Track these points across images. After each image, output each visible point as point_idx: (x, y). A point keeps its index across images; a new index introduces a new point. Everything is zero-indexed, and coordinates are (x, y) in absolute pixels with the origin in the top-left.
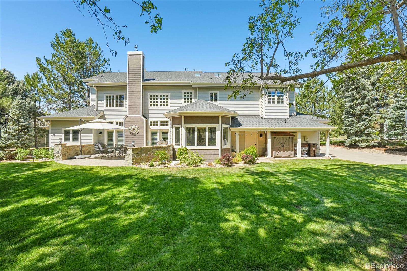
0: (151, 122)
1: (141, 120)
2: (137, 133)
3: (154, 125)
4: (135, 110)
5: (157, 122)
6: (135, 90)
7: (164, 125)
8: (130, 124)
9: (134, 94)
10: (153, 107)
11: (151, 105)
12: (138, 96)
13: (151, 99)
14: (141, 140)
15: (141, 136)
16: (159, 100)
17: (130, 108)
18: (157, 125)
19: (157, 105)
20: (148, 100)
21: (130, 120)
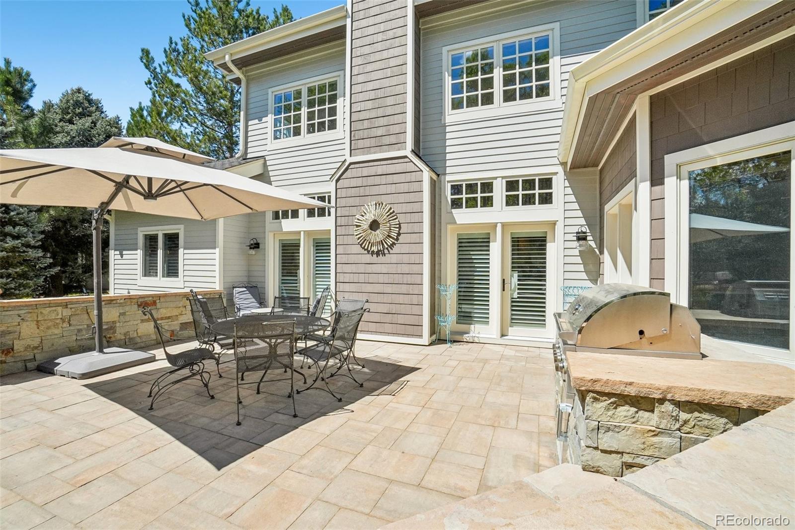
0: (456, 189)
1: (408, 177)
2: (390, 242)
3: (472, 203)
4: (380, 132)
5: (487, 187)
6: (380, 37)
7: (529, 200)
8: (357, 201)
9: (378, 56)
10: (467, 113)
11: (457, 105)
12: (393, 62)
13: (456, 75)
14: (409, 279)
15: (406, 259)
16: (498, 74)
17: (359, 126)
18: (487, 202)
19: (488, 99)
20: (441, 80)
21: (359, 182)
